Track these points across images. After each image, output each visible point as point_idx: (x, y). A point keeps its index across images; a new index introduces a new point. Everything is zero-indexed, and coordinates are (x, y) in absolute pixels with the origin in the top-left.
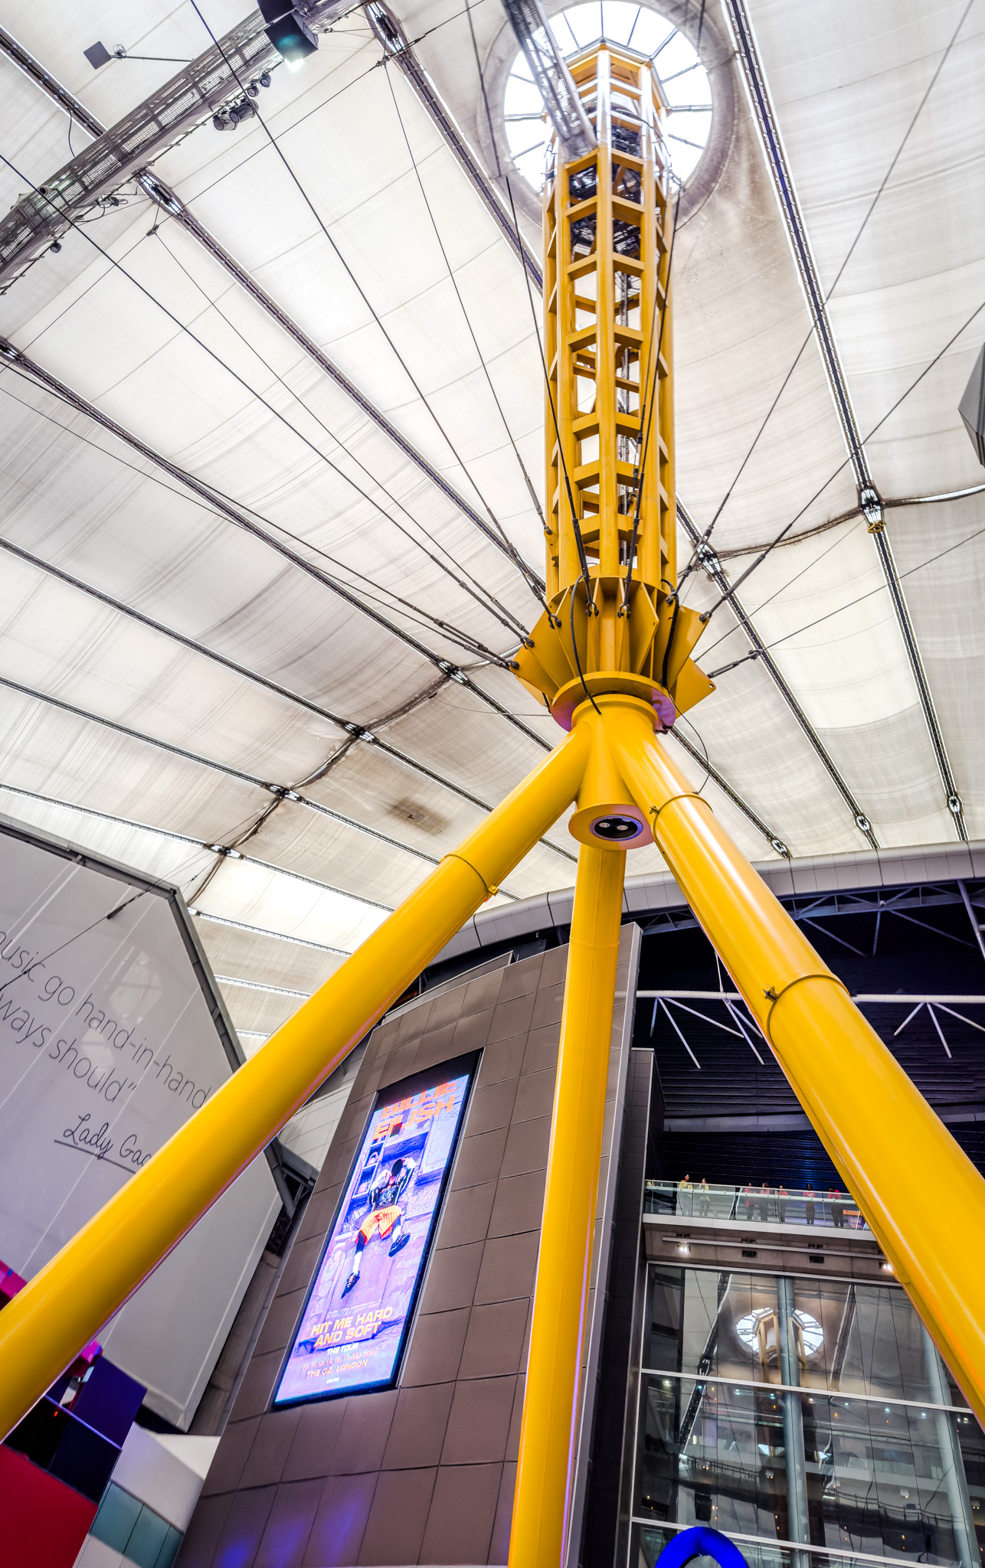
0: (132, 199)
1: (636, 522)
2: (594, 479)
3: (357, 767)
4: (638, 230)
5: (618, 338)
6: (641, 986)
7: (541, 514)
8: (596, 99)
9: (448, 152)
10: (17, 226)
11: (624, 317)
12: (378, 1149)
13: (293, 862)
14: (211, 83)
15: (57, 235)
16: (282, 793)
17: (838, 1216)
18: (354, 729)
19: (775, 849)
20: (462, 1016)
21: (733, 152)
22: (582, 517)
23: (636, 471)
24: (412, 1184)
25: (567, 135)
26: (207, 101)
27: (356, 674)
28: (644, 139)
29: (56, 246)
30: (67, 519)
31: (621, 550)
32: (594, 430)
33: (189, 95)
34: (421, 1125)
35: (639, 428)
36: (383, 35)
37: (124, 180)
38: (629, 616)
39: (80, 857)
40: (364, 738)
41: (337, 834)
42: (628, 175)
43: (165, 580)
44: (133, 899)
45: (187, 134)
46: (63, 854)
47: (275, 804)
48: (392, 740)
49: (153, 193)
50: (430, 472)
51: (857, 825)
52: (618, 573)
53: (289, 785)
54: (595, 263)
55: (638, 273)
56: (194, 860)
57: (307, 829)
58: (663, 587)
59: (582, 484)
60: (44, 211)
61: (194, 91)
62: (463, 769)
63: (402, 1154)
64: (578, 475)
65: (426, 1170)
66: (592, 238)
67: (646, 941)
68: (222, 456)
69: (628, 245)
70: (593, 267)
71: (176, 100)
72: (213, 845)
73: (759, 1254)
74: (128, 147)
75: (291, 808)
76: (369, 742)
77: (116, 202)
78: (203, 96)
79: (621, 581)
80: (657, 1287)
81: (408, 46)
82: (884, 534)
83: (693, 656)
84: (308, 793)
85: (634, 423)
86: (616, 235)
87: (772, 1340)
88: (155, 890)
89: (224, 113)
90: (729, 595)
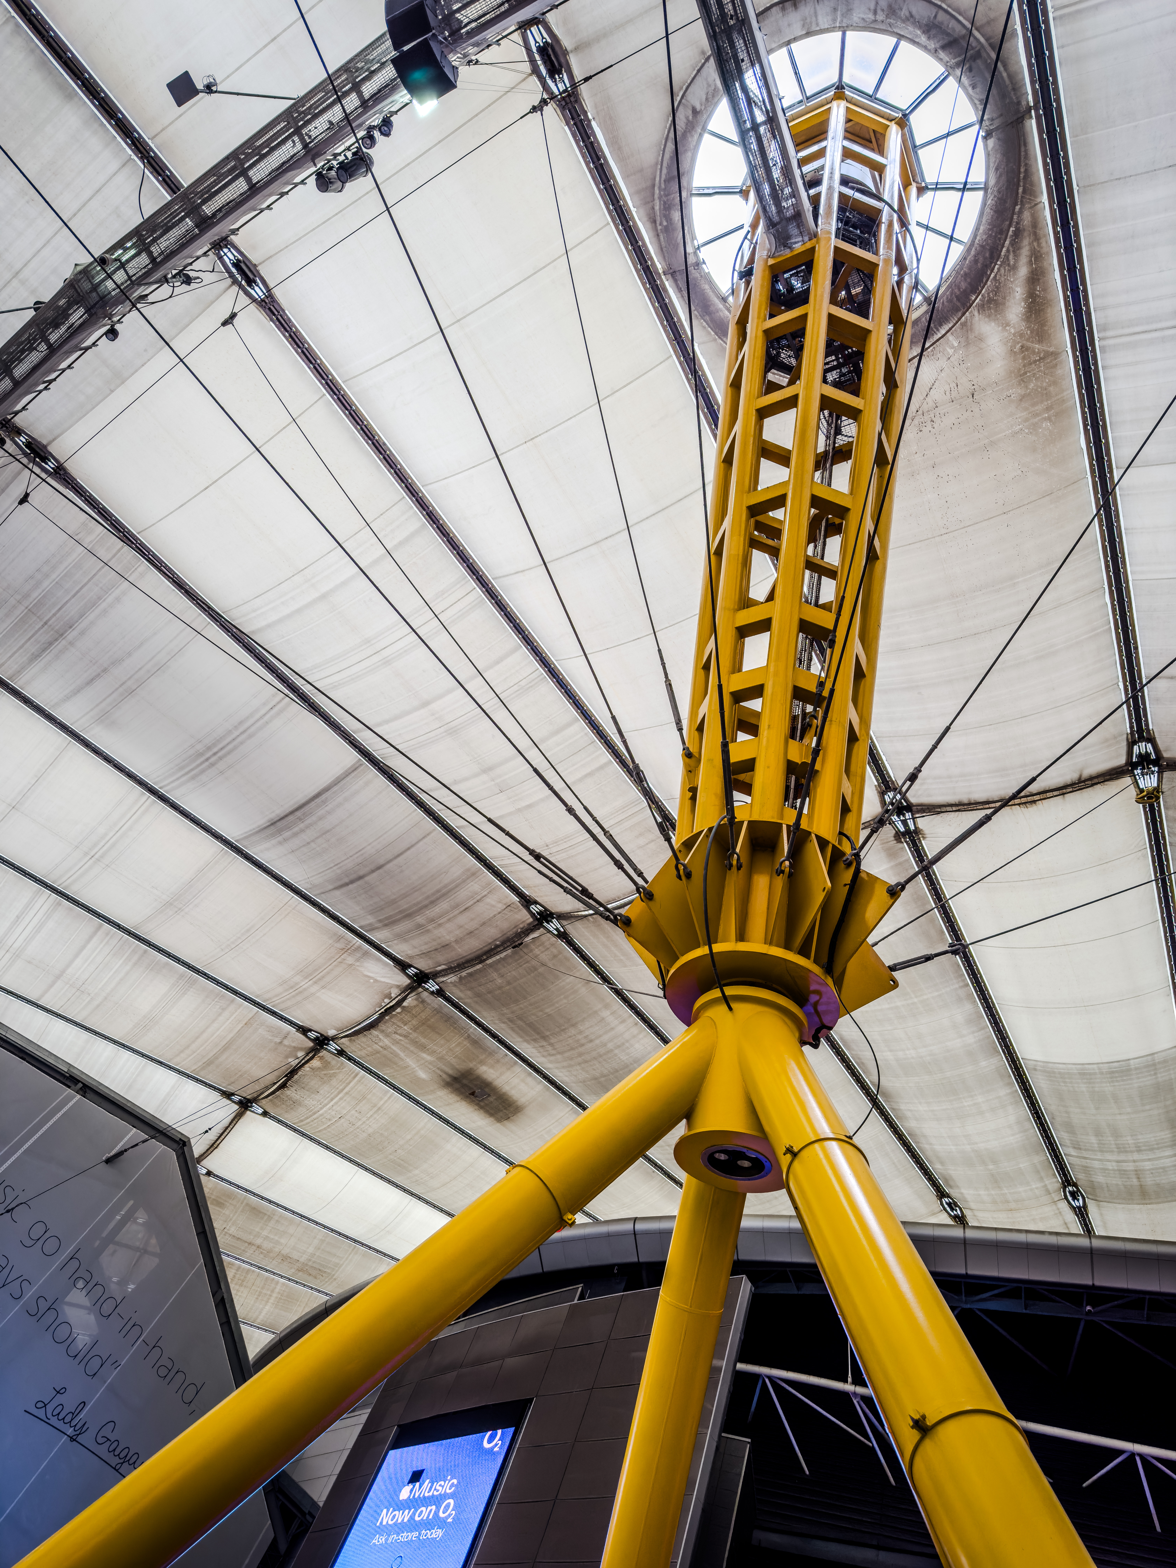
0: (208, 278)
1: (816, 752)
2: (757, 691)
3: (414, 1022)
4: (860, 355)
5: (816, 501)
7: (680, 729)
8: (822, 168)
9: (612, 233)
10: (70, 305)
11: (827, 474)
13: (325, 1129)
14: (318, 128)
15: (115, 319)
16: (321, 1042)
18: (416, 975)
19: (945, 1209)
20: (511, 1354)
21: (1008, 251)
22: (734, 740)
23: (821, 684)
25: (776, 219)
26: (311, 152)
27: (426, 906)
28: (883, 228)
29: (112, 334)
30: (98, 676)
31: (787, 788)
32: (764, 626)
33: (289, 144)
35: (832, 628)
36: (543, 70)
37: (200, 252)
38: (790, 875)
39: (80, 1085)
40: (426, 986)
41: (382, 1103)
42: (855, 278)
43: (207, 763)
44: (137, 1145)
45: (282, 195)
46: (61, 1079)
47: (311, 1055)
48: (461, 995)
49: (234, 270)
50: (545, 662)
51: (1066, 1198)
52: (782, 816)
53: (331, 1033)
54: (796, 397)
55: (855, 414)
56: (210, 1109)
57: (345, 1091)
58: (840, 843)
59: (739, 696)
60: (102, 287)
61: (296, 138)
62: (544, 1043)
64: (735, 683)
66: (793, 361)
68: (289, 616)
69: (842, 375)
70: (791, 402)
71: (273, 149)
72: (233, 1094)
74: (208, 209)
75: (329, 1063)
76: (432, 993)
77: (188, 280)
78: (305, 146)
79: (784, 827)
81: (574, 85)
82: (1159, 807)
83: (871, 940)
84: (353, 1047)
85: (826, 620)
86: (829, 359)
88: (162, 1137)
89: (330, 169)
90: (926, 868)
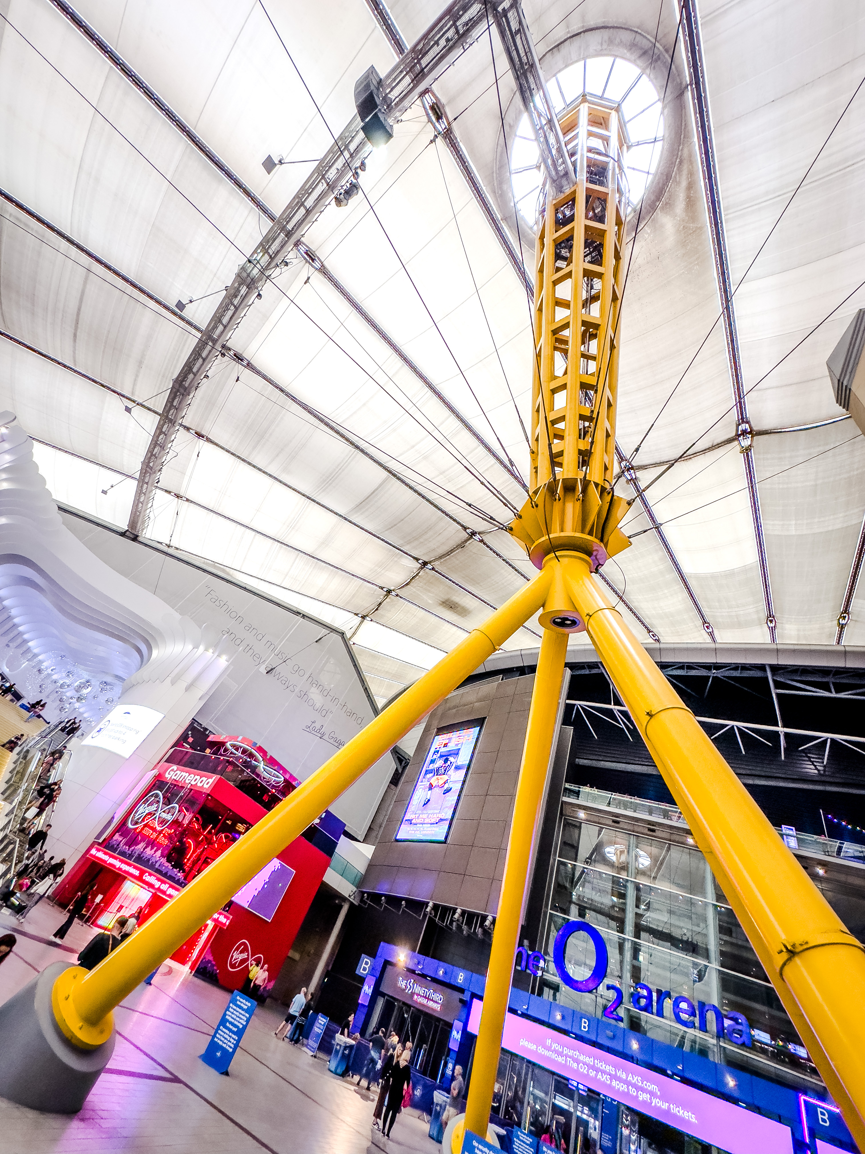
0: (295, 261)
1: (592, 444)
2: (562, 419)
3: (424, 581)
4: (601, 245)
5: (583, 323)
6: (569, 697)
7: (528, 441)
8: (577, 145)
9: (475, 203)
10: (240, 285)
11: (588, 309)
12: (438, 752)
13: (396, 625)
14: (332, 174)
15: (260, 289)
16: (389, 592)
17: (666, 814)
18: (423, 563)
19: (651, 637)
20: (476, 702)
21: (676, 174)
22: (554, 442)
24: (453, 767)
25: (555, 178)
26: (331, 187)
27: (423, 534)
28: (610, 172)
29: (259, 295)
30: (280, 452)
32: (564, 387)
33: (321, 184)
34: (457, 745)
35: (595, 384)
36: (434, 119)
37: (290, 249)
38: (583, 501)
39: (302, 615)
40: (427, 567)
41: (416, 613)
42: (597, 203)
43: (328, 484)
44: (326, 635)
45: (321, 212)
46: (295, 613)
47: (386, 597)
48: (441, 569)
49: (306, 256)
51: (704, 629)
52: (577, 475)
53: (392, 588)
54: (571, 272)
55: (600, 276)
56: (351, 620)
57: (401, 610)
58: (605, 484)
59: (554, 422)
60: (251, 274)
61: (323, 181)
63: (448, 755)
64: (552, 416)
65: (459, 763)
66: (568, 255)
67: (573, 677)
69: (592, 258)
70: (568, 275)
71: (313, 189)
72: (358, 614)
73: (621, 823)
74: (290, 227)
75: (393, 600)
76: (430, 569)
77: (287, 264)
78: (328, 184)
79: (579, 480)
80: (567, 828)
81: (449, 124)
82: (751, 454)
84: (401, 593)
85: (592, 381)
86: (586, 250)
87: (623, 858)
88: (334, 631)
89: (340, 194)
